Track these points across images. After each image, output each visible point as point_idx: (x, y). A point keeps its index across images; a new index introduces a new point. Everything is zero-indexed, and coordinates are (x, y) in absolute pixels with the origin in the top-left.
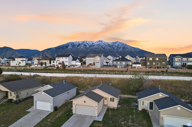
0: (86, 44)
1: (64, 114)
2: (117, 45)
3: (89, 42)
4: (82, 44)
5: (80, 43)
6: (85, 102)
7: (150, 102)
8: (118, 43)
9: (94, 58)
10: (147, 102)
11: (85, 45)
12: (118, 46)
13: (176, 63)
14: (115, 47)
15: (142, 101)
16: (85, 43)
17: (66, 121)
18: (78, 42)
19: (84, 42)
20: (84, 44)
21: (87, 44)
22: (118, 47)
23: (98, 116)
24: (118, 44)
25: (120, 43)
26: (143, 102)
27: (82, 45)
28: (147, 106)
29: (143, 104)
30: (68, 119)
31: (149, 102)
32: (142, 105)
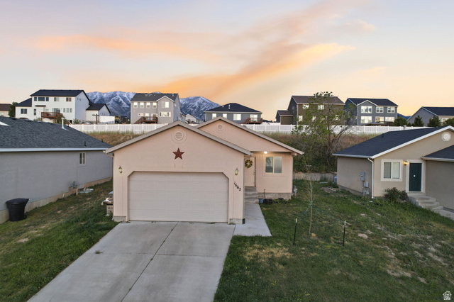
0: (121, 100)
1: (66, 228)
2: (196, 104)
3: (128, 96)
4: (110, 98)
5: (105, 96)
6: (178, 154)
7: (410, 164)
8: (199, 101)
9: (155, 104)
10: (402, 163)
11: (118, 103)
12: (199, 107)
13: (363, 118)
14: (192, 109)
15: (383, 161)
16: (118, 96)
17: (80, 253)
18: (100, 93)
19: (114, 95)
20: (114, 100)
21: (124, 99)
22: (198, 109)
23: (244, 221)
24: (198, 103)
25: (204, 101)
26: (388, 166)
27: (110, 102)
28: (401, 180)
29: (388, 175)
30: (92, 242)
31: (408, 164)
32: (383, 179)
